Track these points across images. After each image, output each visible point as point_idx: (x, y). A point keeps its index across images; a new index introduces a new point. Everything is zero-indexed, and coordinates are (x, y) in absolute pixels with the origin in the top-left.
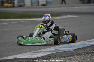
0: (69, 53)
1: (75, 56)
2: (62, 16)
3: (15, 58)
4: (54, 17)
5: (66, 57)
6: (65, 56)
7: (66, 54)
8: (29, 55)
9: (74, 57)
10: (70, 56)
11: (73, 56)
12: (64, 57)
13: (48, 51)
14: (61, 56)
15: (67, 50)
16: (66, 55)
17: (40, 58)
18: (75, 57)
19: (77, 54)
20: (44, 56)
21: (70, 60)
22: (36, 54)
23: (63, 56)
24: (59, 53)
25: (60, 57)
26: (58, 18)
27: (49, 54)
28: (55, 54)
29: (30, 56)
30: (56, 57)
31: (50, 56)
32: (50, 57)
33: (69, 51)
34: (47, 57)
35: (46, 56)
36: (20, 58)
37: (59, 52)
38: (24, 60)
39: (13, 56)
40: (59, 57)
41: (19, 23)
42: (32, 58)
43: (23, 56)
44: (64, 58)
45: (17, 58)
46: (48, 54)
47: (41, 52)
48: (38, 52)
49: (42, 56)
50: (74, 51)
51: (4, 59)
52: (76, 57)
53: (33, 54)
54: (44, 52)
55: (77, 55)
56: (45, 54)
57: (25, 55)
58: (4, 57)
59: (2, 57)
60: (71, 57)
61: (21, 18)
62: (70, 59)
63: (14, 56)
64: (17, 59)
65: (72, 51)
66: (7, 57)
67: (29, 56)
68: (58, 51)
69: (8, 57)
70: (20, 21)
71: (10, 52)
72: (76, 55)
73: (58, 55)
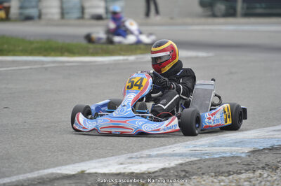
3: (83, 172)
6: (230, 171)
8: (121, 164)
15: (229, 154)
18: (261, 175)
19: (261, 166)
20: (169, 169)
24: (210, 162)
27: (181, 164)
29: (124, 168)
30: (203, 174)
31: (186, 168)
32: (184, 171)
34: (177, 172)
35: (173, 168)
36: (96, 173)
37: (207, 157)
42: (133, 173)
43: (106, 167)
45: (88, 172)
46: (177, 162)
49: (163, 169)
50: (249, 156)
51: (52, 174)
53: (132, 163)
56: (169, 164)
64: (89, 174)
65: (243, 155)
66: (56, 168)
67: (122, 166)
68: (204, 154)
73: (209, 167)
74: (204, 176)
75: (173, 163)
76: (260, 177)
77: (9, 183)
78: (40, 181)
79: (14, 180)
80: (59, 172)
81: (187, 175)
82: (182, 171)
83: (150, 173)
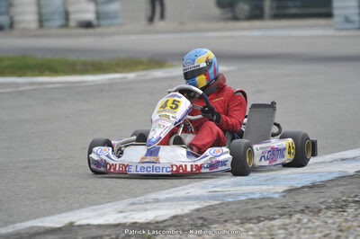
0: (271, 203)
3: (71, 224)
6: (259, 217)
7: (260, 208)
8: (121, 212)
14: (244, 216)
16: (260, 213)
17: (166, 224)
18: (299, 221)
19: (299, 208)
20: (182, 216)
21: (286, 229)
23: (251, 215)
24: (235, 206)
27: (198, 210)
28: (221, 210)
29: (125, 217)
30: (226, 221)
31: (203, 214)
32: (202, 218)
34: (193, 220)
35: (188, 215)
36: (88, 225)
42: (135, 223)
43: (101, 216)
45: (77, 223)
49: (175, 217)
50: (284, 197)
51: (32, 227)
52: (305, 221)
53: (134, 211)
55: (302, 211)
62: (284, 227)
64: (80, 226)
65: (277, 196)
72: (297, 212)
73: (234, 212)
74: (227, 224)
75: (187, 208)
76: (298, 223)
80: (40, 224)
81: (206, 223)
82: (199, 218)
83: (157, 222)
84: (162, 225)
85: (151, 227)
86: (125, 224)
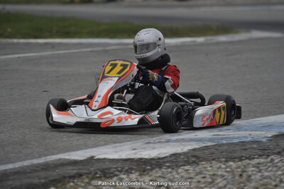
0: (255, 146)
1: (272, 157)
2: (237, 32)
3: (92, 158)
4: (212, 35)
5: (247, 158)
6: (242, 156)
7: (246, 150)
8: (134, 149)
9: (269, 159)
10: (256, 156)
11: (267, 158)
12: (241, 160)
13: (191, 140)
14: (230, 155)
15: (249, 139)
16: (244, 153)
17: (166, 160)
18: (272, 160)
19: (278, 150)
20: (180, 154)
21: (258, 167)
22: (154, 148)
23: (236, 155)
24: (225, 147)
25: (226, 158)
26: (223, 38)
27: (194, 150)
28: (213, 150)
29: (135, 154)
30: (214, 159)
31: (197, 153)
32: (195, 156)
33: (254, 142)
34: (188, 158)
35: (184, 154)
36: (105, 159)
37: (225, 142)
38: (119, 165)
39: (84, 151)
40: (224, 159)
41: (106, 51)
42: (141, 159)
43: (116, 152)
44: (240, 163)
45: (96, 157)
46: (190, 148)
47: (168, 141)
48: (159, 142)
49: (174, 155)
50: (270, 140)
51: (60, 160)
52: (276, 161)
53: (144, 148)
54: (177, 141)
55: (279, 153)
56: (182, 149)
57: (122, 150)
58: (58, 153)
59: (53, 154)
60: (262, 160)
61: (112, 38)
62: (257, 166)
63: (89, 150)
64: (99, 159)
65: (264, 140)
66: (66, 154)
67: (134, 151)
68: (222, 139)
69: (68, 153)
70: (107, 45)
71: (78, 140)
72: (274, 154)
73: (222, 152)
74: (214, 162)
75: (186, 148)
76: (270, 162)
77: (11, 169)
78: (44, 167)
79: (17, 166)
80: (67, 157)
81: (197, 161)
82: (193, 156)
83: (159, 159)
84: (162, 161)
85: (153, 162)
86: (133, 159)
